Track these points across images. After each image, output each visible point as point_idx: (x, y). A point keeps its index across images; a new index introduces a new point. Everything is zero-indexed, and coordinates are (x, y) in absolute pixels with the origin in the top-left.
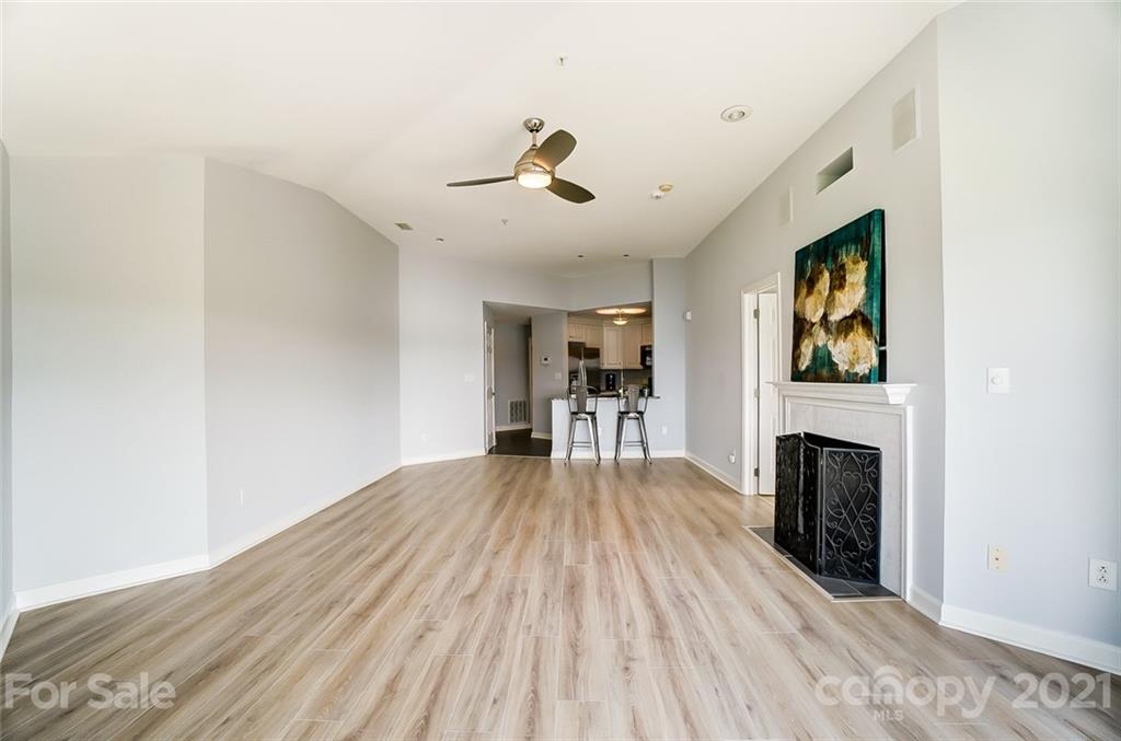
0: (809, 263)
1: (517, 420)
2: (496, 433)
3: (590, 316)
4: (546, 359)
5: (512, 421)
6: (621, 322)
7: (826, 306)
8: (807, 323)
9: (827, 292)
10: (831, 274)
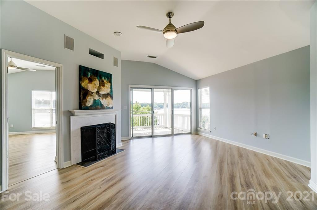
0: (89, 73)
7: (98, 89)
8: (90, 92)
9: (98, 85)
10: (99, 81)
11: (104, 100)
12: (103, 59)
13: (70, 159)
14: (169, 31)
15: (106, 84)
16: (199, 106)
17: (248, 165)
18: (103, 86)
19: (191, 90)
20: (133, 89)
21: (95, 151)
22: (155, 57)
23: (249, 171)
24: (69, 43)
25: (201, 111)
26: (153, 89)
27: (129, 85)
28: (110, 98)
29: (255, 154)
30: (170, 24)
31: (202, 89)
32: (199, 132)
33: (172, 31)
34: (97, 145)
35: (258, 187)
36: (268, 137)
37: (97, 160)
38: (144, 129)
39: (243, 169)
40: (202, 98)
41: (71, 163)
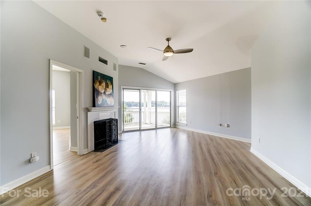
0: (99, 77)
7: (105, 90)
8: (100, 92)
9: (105, 87)
10: (105, 83)
11: (108, 99)
12: (107, 65)
13: (87, 148)
14: (168, 51)
15: (110, 86)
16: (177, 105)
17: (217, 144)
18: (108, 87)
19: (170, 92)
20: (124, 90)
21: (106, 140)
22: (145, 64)
23: (219, 147)
24: (87, 53)
25: (178, 108)
26: (140, 90)
27: (121, 86)
28: (112, 98)
29: (221, 138)
30: (169, 46)
31: (179, 91)
32: (177, 126)
33: (170, 51)
34: (107, 136)
35: (225, 154)
36: (228, 126)
37: (107, 148)
38: (126, 126)
39: (214, 147)
40: (179, 98)
41: (88, 150)
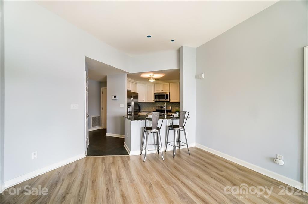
1: (95, 126)
2: (89, 132)
3: (136, 77)
4: (115, 97)
5: (93, 126)
6: (152, 81)
